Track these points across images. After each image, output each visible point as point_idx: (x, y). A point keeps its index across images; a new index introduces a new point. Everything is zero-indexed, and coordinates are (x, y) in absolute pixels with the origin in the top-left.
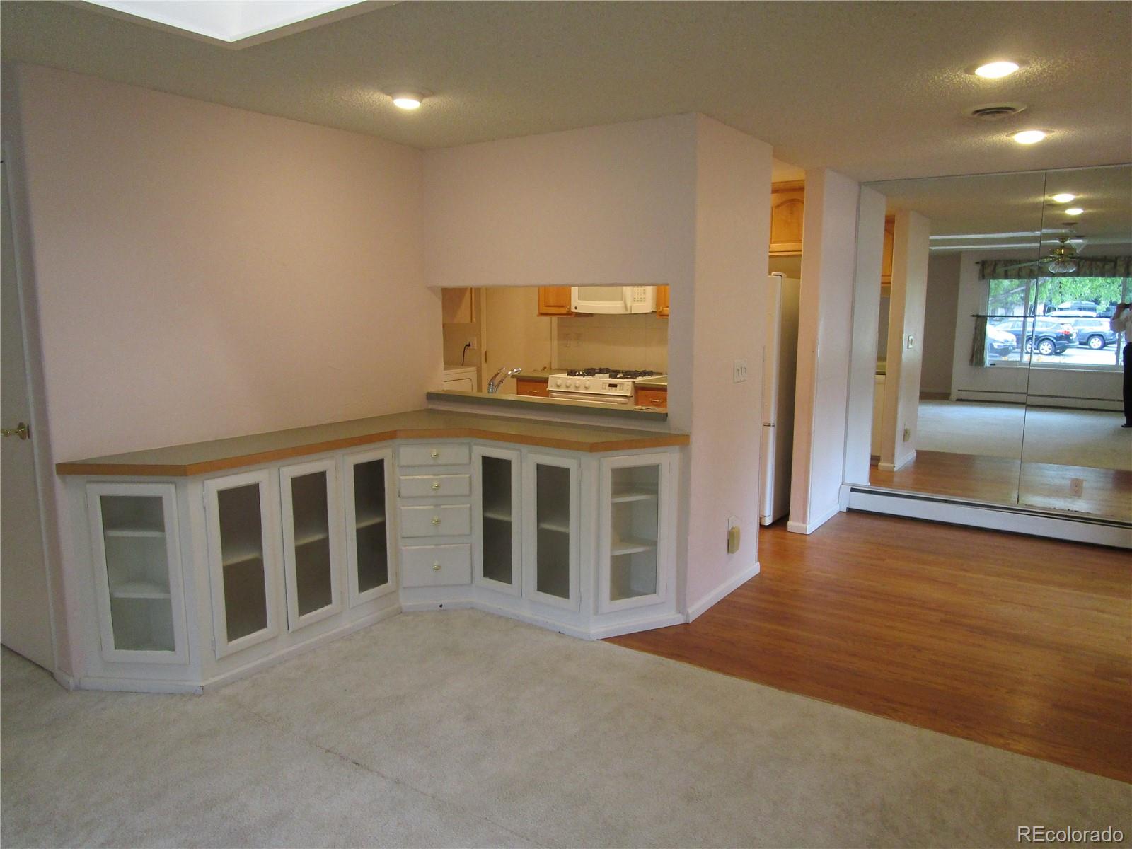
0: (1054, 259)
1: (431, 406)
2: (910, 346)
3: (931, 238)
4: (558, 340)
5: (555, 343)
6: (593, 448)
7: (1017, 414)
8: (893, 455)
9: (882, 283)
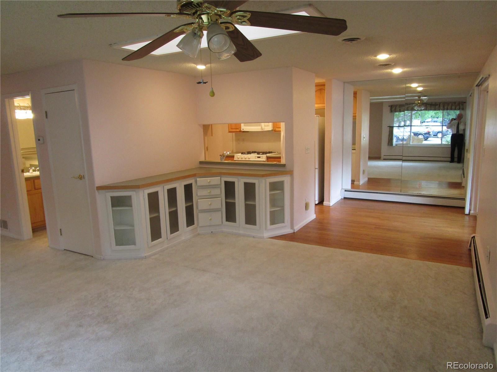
0: (417, 105)
1: (201, 166)
2: (364, 139)
3: (370, 98)
4: (236, 141)
5: (234, 142)
6: (263, 176)
7: (399, 163)
8: (359, 179)
9: (353, 116)
